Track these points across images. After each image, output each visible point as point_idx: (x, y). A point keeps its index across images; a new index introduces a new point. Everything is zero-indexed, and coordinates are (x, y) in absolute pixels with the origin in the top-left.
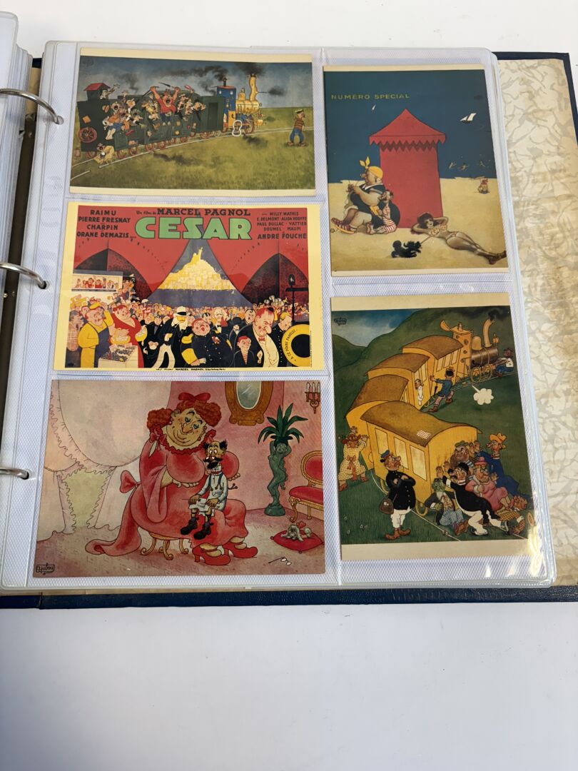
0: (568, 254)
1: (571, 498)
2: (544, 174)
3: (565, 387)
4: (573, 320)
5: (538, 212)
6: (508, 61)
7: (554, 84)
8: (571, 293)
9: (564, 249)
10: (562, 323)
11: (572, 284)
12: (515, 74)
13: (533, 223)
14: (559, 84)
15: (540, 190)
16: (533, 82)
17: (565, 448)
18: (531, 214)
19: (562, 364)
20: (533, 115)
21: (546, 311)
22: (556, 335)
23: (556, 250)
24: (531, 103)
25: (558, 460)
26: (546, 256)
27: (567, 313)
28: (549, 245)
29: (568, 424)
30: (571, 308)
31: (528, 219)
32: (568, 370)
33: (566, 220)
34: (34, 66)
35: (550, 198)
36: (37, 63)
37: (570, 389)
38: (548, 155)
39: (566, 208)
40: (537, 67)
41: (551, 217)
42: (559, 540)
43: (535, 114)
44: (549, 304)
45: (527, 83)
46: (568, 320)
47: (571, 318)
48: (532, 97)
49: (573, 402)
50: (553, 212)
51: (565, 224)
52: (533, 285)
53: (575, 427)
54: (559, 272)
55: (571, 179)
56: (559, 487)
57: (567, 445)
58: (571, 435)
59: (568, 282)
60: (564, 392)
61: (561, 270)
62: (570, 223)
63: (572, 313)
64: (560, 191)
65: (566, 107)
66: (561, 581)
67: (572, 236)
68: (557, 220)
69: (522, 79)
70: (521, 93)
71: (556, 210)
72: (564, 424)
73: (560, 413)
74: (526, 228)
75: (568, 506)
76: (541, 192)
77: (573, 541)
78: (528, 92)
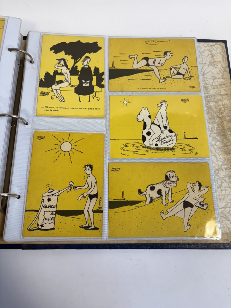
0: (226, 116)
1: (228, 209)
2: (217, 86)
3: (225, 166)
4: (228, 141)
5: (215, 100)
6: (204, 43)
7: (221, 52)
8: (227, 131)
9: (225, 114)
10: (224, 142)
11: (228, 127)
12: (207, 48)
13: (213, 104)
14: (223, 52)
15: (215, 92)
16: (213, 51)
17: (225, 190)
18: (212, 101)
19: (224, 158)
20: (213, 64)
21: (218, 138)
22: (222, 147)
23: (222, 115)
24: (212, 59)
25: (223, 195)
26: (218, 117)
27: (226, 138)
28: (219, 112)
29: (227, 181)
30: (227, 137)
31: (211, 102)
32: (226, 160)
33: (225, 103)
34: (24, 39)
35: (219, 95)
36: (25, 38)
37: (227, 167)
38: (219, 79)
39: (225, 99)
40: (214, 45)
41: (220, 102)
42: (223, 225)
43: (214, 63)
44: (219, 135)
45: (211, 51)
46: (226, 141)
47: (228, 140)
48: (212, 57)
49: (228, 172)
50: (221, 100)
51: (225, 105)
52: (213, 127)
53: (229, 182)
54: (223, 123)
55: (227, 88)
56: (223, 205)
57: (226, 189)
58: (228, 185)
59: (227, 127)
60: (225, 168)
61: (223, 122)
62: (227, 104)
63: (228, 139)
64: (223, 92)
65: (225, 61)
66: (224, 241)
67: (228, 109)
68: (222, 103)
69: (209, 50)
70: (209, 55)
71: (222, 99)
72: (225, 181)
73: (223, 176)
74: (210, 106)
75: (227, 212)
76: (216, 92)
77: (228, 226)
78: (211, 55)
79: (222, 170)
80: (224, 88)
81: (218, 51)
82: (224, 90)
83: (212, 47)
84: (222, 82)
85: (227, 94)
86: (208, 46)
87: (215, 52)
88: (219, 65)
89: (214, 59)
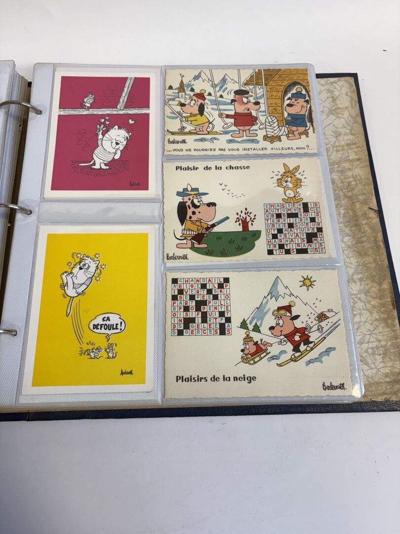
79: (355, 282)
80: (354, 150)
81: (344, 91)
82: (354, 154)
83: (333, 85)
84: (350, 141)
85: (358, 159)
86: (326, 84)
87: (339, 93)
88: (344, 113)
89: (337, 105)
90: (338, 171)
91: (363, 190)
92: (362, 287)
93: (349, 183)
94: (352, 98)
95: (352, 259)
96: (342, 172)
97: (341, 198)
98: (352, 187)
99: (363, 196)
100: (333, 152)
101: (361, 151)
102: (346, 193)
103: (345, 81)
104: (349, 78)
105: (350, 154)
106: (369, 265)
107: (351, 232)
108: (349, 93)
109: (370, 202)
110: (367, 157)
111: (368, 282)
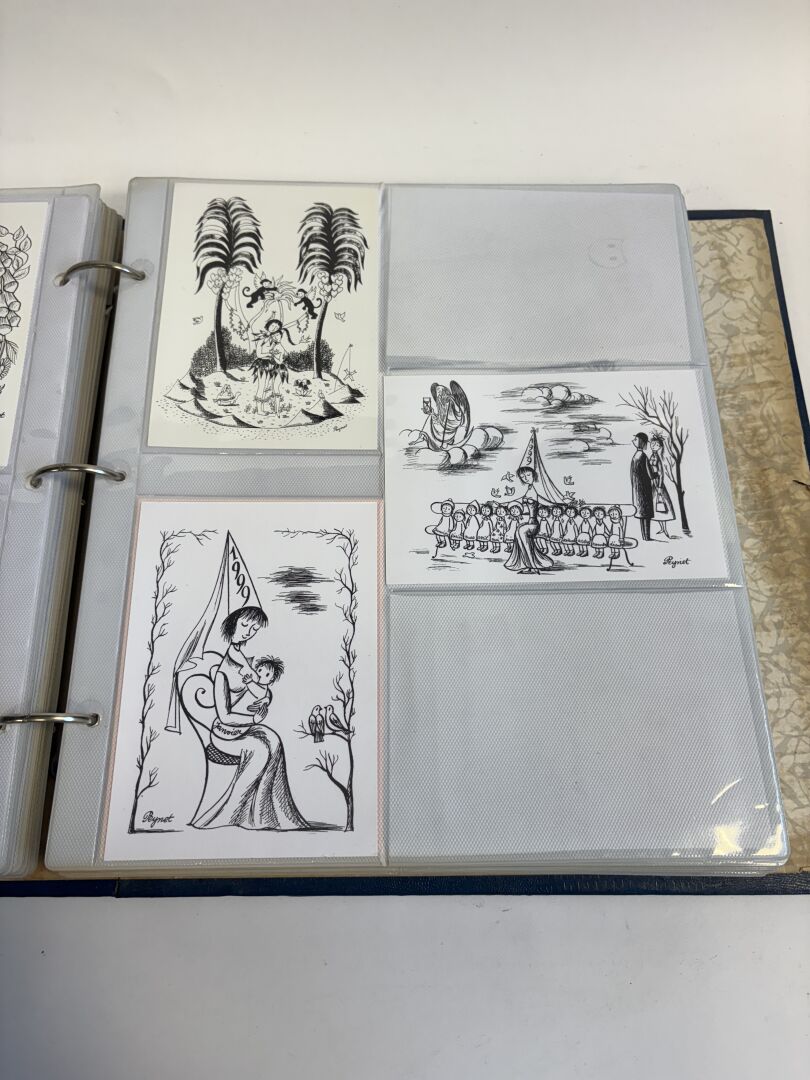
79: (767, 630)
80: (764, 364)
81: (744, 246)
82: (764, 371)
83: (722, 234)
84: (757, 345)
85: (774, 383)
86: (708, 231)
87: (734, 250)
88: (745, 290)
89: (729, 273)
90: (732, 406)
91: (783, 444)
92: (782, 640)
93: (755, 430)
94: (760, 261)
95: (760, 583)
96: (740, 408)
97: (739, 460)
98: (761, 438)
99: (782, 457)
100: (722, 368)
101: (779, 367)
102: (749, 451)
103: (745, 226)
104: (754, 219)
105: (756, 373)
106: (795, 597)
107: (759, 530)
108: (755, 248)
109: (796, 469)
110: (791, 378)
111: (794, 629)
